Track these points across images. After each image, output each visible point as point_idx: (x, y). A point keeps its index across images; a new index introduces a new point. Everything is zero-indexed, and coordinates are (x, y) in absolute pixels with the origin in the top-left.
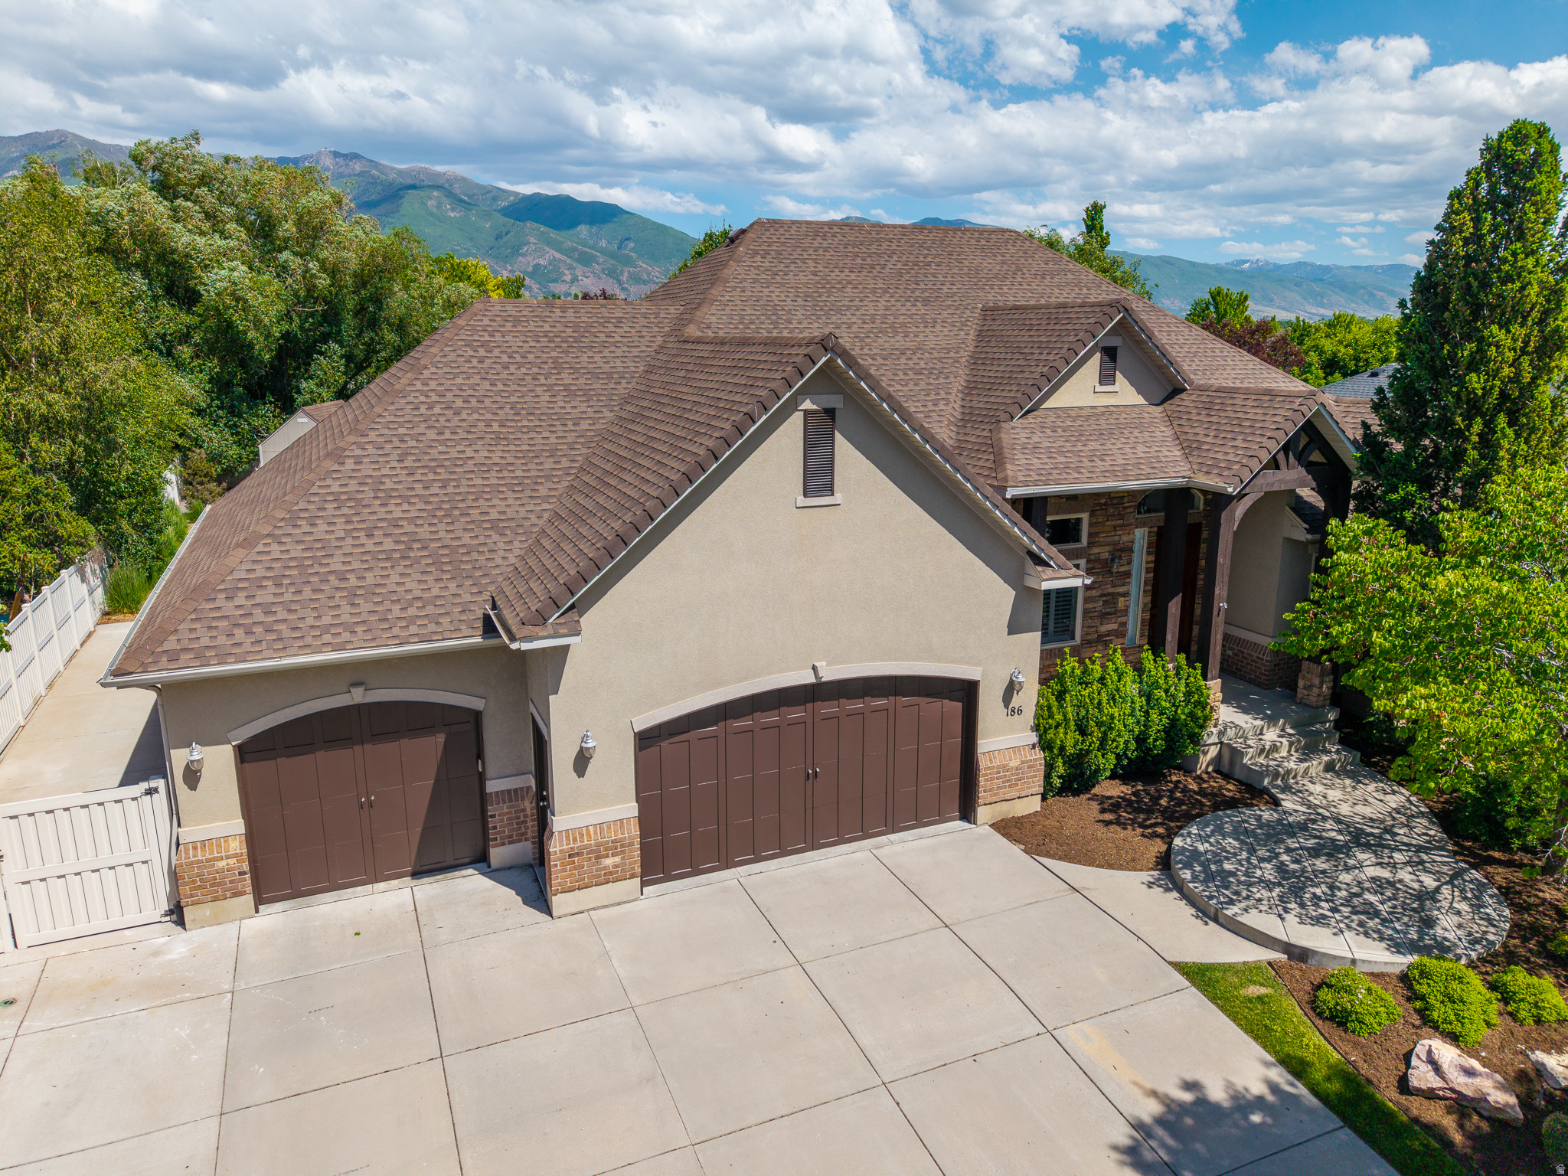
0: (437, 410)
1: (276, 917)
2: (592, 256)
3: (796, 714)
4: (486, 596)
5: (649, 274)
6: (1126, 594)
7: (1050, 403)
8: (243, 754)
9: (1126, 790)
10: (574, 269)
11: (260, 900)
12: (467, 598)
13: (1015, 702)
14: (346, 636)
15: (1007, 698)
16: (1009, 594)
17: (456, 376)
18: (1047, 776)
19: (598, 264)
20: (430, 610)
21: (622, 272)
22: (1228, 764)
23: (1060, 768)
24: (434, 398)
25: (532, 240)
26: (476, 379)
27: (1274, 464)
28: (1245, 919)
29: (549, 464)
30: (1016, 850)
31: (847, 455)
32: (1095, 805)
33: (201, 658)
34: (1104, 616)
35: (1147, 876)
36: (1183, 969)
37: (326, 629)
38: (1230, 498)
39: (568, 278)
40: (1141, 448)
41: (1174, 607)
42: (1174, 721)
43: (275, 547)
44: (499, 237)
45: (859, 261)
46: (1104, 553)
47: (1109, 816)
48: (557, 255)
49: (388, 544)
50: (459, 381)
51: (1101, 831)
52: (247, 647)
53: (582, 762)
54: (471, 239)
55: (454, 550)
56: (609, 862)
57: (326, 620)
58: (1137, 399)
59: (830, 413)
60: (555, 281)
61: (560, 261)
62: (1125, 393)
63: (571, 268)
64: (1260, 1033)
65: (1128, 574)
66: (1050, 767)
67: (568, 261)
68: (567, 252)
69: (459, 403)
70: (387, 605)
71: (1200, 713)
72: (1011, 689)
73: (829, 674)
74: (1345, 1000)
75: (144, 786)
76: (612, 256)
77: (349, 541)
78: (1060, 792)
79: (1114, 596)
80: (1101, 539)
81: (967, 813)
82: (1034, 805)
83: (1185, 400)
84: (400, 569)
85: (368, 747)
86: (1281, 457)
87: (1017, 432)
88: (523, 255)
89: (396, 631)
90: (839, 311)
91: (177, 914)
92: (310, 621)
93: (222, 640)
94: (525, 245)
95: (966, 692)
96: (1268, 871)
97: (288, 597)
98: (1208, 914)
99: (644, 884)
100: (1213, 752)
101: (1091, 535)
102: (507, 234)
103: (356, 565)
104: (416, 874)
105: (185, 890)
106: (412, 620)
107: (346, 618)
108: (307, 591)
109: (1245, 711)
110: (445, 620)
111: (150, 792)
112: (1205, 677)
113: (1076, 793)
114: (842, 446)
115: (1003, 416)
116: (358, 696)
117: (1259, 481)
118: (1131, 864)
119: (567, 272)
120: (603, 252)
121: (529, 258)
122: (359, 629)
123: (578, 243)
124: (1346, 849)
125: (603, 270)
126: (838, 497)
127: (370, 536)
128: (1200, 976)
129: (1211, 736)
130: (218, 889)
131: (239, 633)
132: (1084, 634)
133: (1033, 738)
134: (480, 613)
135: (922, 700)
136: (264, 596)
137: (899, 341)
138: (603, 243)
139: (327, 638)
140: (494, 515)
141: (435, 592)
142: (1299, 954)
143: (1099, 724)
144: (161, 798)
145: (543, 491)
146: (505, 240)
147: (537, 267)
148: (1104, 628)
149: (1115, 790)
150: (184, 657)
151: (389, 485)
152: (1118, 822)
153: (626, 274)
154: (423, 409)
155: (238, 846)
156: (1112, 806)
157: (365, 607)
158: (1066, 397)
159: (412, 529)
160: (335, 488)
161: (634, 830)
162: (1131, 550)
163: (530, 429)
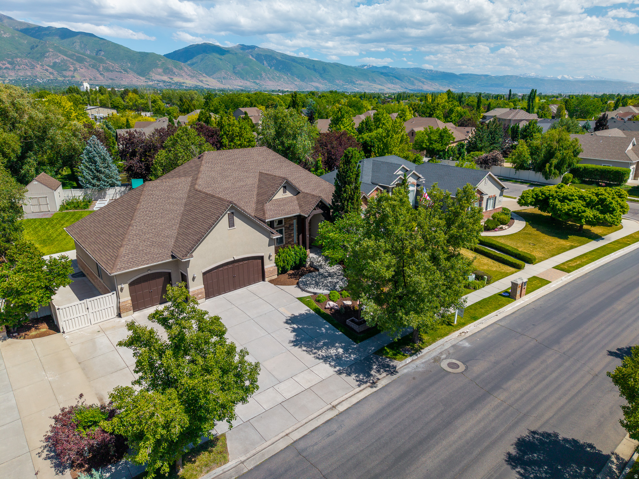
0: (147, 212)
1: (137, 314)
2: (83, 58)
3: (231, 266)
4: (170, 251)
5: (113, 67)
6: (293, 233)
7: (274, 198)
8: (131, 285)
9: (293, 272)
10: (75, 64)
11: (134, 311)
12: (167, 252)
13: (271, 259)
14: (148, 262)
15: (269, 258)
16: (268, 239)
17: (148, 203)
18: (278, 271)
19: (87, 62)
20: (161, 255)
21: (99, 66)
22: (312, 265)
23: (280, 269)
24: (146, 209)
25: (51, 50)
26: (153, 204)
27: (315, 209)
28: (308, 290)
29: (173, 222)
30: (273, 285)
31: (237, 220)
32: (287, 275)
33: (124, 269)
34: (289, 238)
35: (295, 286)
36: (298, 298)
37: (144, 261)
38: (306, 218)
39: (72, 69)
40: (291, 207)
41: (301, 236)
42: (301, 258)
43: (128, 246)
44: (32, 48)
45: (230, 162)
46: (288, 226)
47: (290, 277)
48: (65, 58)
49: (149, 243)
50: (149, 204)
51: (288, 280)
52: (132, 266)
53: (194, 279)
54: (17, 49)
55: (161, 243)
56: (200, 296)
57: (143, 259)
58: (291, 195)
59: (233, 213)
60: (66, 70)
61: (67, 60)
62: (288, 194)
63: (73, 64)
64: (308, 305)
65: (293, 229)
66: (278, 269)
67: (71, 60)
68: (71, 56)
69: (151, 210)
70: (153, 255)
71: (306, 256)
72: (270, 256)
73: (236, 258)
74: (319, 298)
75: (112, 293)
76: (93, 58)
77: (141, 244)
78: (281, 274)
79: (291, 234)
80: (287, 223)
81: (264, 280)
82: (276, 277)
83: (300, 195)
84: (153, 248)
85: (151, 281)
86: (316, 208)
87: (268, 206)
88: (46, 57)
89: (156, 260)
90: (228, 177)
91: (119, 315)
92: (140, 260)
93: (127, 265)
94: (47, 52)
95: (262, 258)
96: (314, 282)
97: (135, 256)
98: (303, 290)
99: (206, 299)
100: (309, 263)
101: (285, 222)
102: (37, 46)
103: (144, 248)
104: (160, 304)
105: (121, 310)
106: (158, 257)
107: (146, 258)
108: (138, 255)
109: (316, 254)
110: (164, 257)
111: (113, 294)
112: (306, 249)
113: (284, 273)
114: (235, 219)
115: (265, 203)
116: (149, 272)
117: (312, 213)
118: (292, 284)
119: (71, 66)
120: (89, 56)
121: (50, 59)
122: (150, 260)
123: (75, 52)
124: (327, 277)
125: (90, 65)
126: (235, 227)
127: (145, 242)
128: (300, 299)
129: (308, 260)
130: (127, 310)
131: (129, 263)
132: (285, 242)
133: (275, 265)
134: (170, 255)
135: (254, 260)
136: (130, 256)
137: (242, 183)
138: (88, 52)
139: (145, 263)
140: (166, 235)
141: (161, 251)
142: (315, 294)
143: (287, 260)
144: (115, 295)
145: (174, 228)
146: (36, 49)
147: (55, 63)
148: (289, 240)
149: (291, 272)
150: (122, 269)
151: (144, 231)
152: (291, 278)
153: (101, 67)
154: (145, 212)
155: (130, 302)
156: (290, 275)
157: (149, 256)
158: (276, 197)
159: (152, 239)
160: (134, 233)
161: (204, 290)
162: (293, 224)
163: (167, 214)
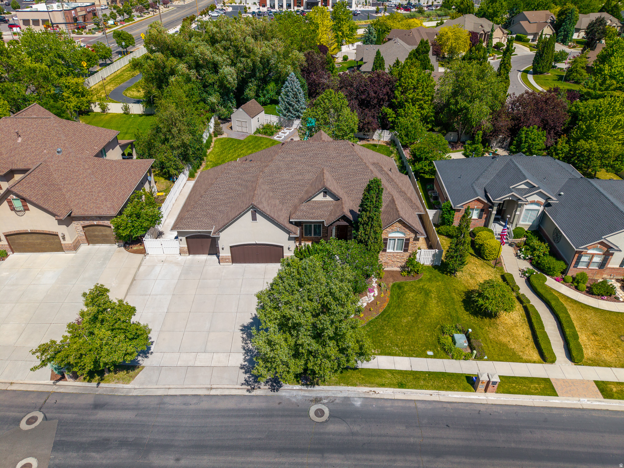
1: (191, 257)
3: (254, 246)
7: (312, 200)
8: (187, 238)
11: (189, 254)
12: (213, 224)
15: (289, 249)
17: (222, 180)
26: (225, 181)
27: (338, 220)
29: (231, 200)
40: (323, 212)
56: (227, 260)
58: (331, 199)
59: (255, 211)
62: (328, 198)
69: (221, 187)
73: (258, 243)
75: (177, 240)
77: (200, 212)
85: (202, 239)
87: (302, 206)
91: (180, 254)
93: (183, 226)
95: (282, 248)
99: (232, 263)
104: (209, 254)
106: (205, 226)
108: (194, 221)
110: (209, 227)
114: (258, 215)
122: (199, 227)
126: (258, 221)
130: (185, 252)
133: (293, 255)
135: (275, 247)
136: (189, 220)
141: (209, 222)
145: (228, 206)
150: (179, 228)
151: (207, 203)
155: (186, 248)
158: (315, 199)
161: (231, 257)
163: (230, 192)
